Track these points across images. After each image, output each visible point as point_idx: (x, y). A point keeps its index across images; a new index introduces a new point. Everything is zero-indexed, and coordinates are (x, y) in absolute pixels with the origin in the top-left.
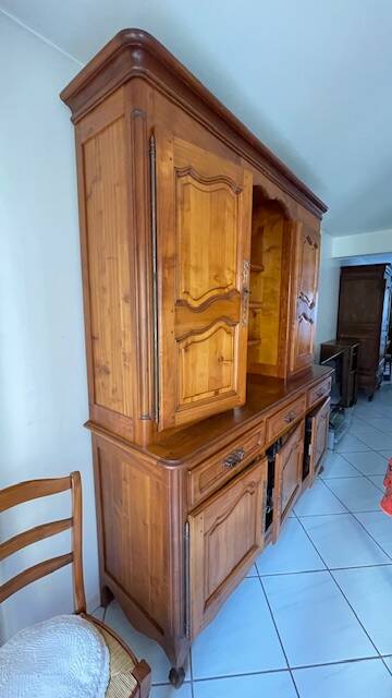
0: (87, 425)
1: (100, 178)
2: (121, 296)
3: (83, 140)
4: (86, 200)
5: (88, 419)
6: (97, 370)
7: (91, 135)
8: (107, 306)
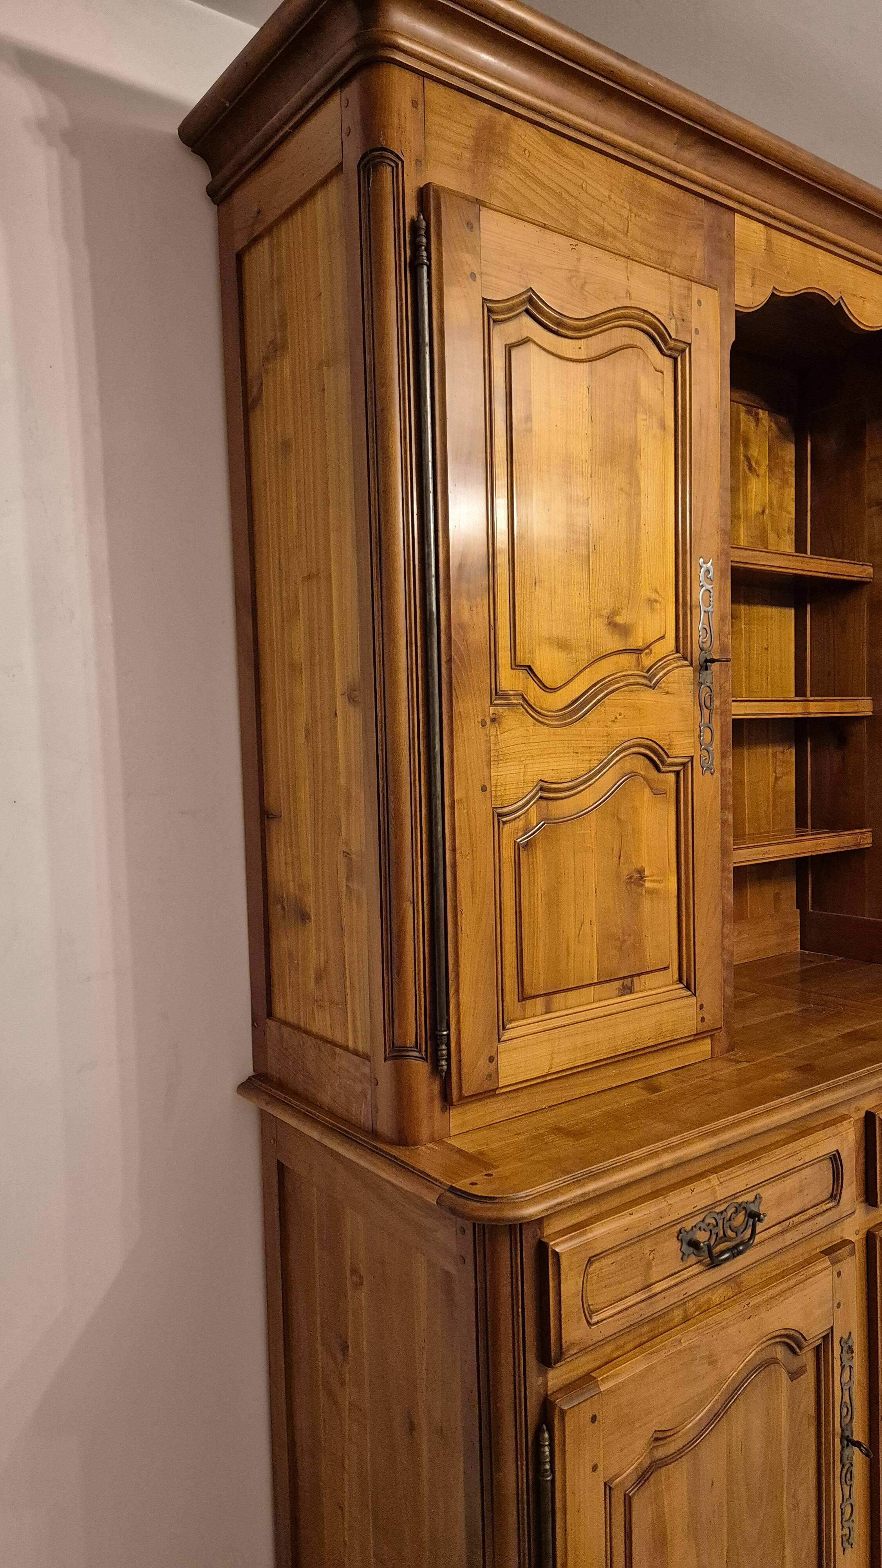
0: (247, 1087)
1: (284, 346)
2: (339, 688)
3: (240, 243)
4: (247, 410)
5: (249, 1071)
6: (276, 910)
7: (259, 228)
8: (302, 719)
